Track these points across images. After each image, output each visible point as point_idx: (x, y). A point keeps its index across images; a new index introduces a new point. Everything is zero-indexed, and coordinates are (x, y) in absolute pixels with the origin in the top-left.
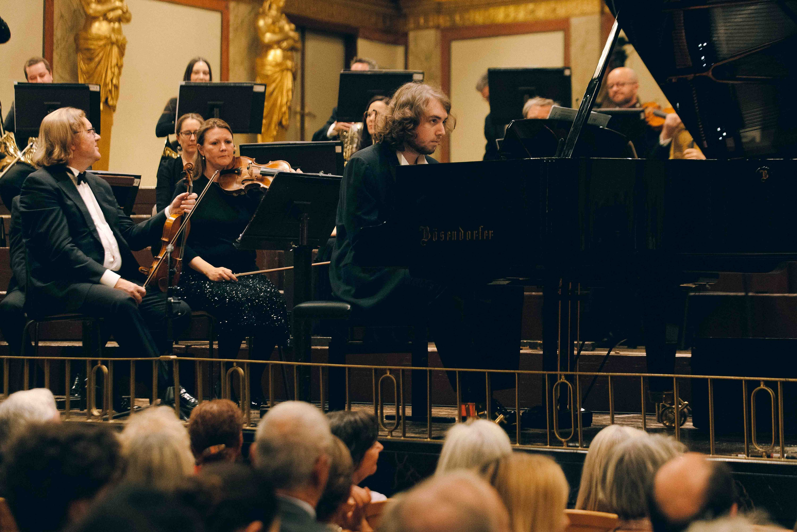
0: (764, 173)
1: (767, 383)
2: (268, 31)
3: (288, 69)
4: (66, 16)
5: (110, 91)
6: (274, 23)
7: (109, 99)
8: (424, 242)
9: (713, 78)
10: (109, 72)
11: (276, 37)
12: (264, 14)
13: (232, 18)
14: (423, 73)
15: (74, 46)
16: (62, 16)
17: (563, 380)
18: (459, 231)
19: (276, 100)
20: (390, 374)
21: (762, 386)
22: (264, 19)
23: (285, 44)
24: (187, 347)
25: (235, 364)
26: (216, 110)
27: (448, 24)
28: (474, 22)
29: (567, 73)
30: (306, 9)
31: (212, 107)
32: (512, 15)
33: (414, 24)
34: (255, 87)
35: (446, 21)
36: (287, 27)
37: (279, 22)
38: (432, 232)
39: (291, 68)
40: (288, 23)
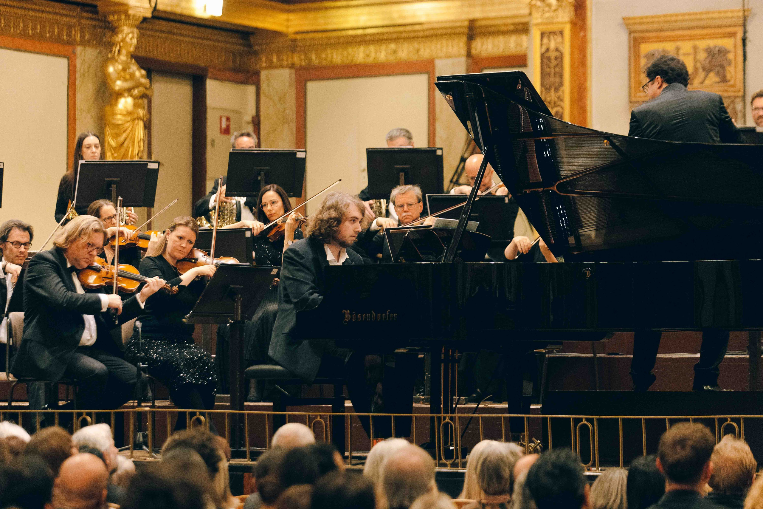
0: (588, 272)
1: (587, 419)
2: (118, 79)
3: (139, 118)
6: (124, 69)
8: (346, 322)
9: (557, 192)
11: (127, 85)
12: (113, 60)
13: (78, 63)
14: (305, 152)
17: (447, 420)
18: (371, 314)
19: (127, 151)
20: (320, 418)
21: (584, 422)
22: (114, 65)
23: (136, 92)
25: (198, 413)
26: (114, 186)
27: (303, 63)
28: (331, 62)
29: (439, 152)
30: (153, 51)
31: (109, 184)
32: (373, 55)
33: (266, 62)
34: (149, 164)
35: (301, 60)
36: (137, 74)
37: (129, 68)
38: (351, 314)
39: (143, 117)
40: (138, 69)
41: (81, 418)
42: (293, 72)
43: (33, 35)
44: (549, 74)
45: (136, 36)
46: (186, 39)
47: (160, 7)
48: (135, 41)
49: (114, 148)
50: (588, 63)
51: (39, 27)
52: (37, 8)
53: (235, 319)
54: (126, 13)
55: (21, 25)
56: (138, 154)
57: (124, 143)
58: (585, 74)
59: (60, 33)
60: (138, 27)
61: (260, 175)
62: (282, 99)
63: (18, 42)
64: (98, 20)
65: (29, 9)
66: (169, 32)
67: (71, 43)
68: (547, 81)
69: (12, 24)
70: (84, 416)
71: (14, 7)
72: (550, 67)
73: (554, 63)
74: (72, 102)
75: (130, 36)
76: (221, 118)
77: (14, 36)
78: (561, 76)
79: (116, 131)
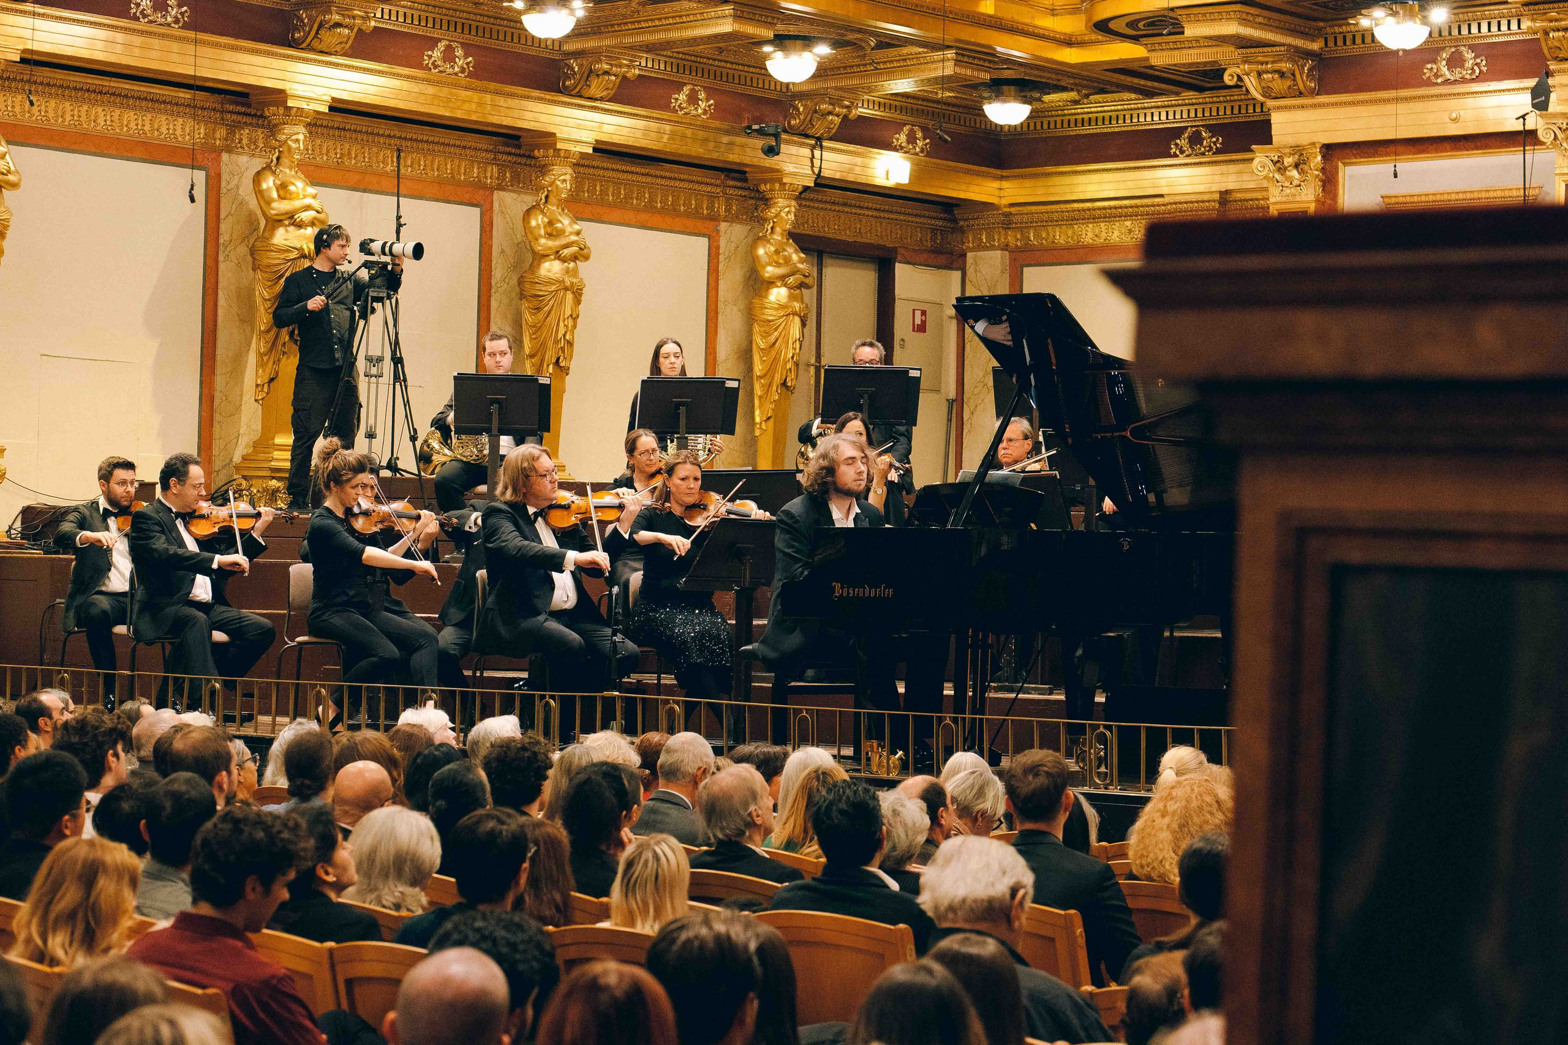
0: (1125, 544)
1: (1105, 727)
2: (770, 264)
3: (795, 314)
4: (508, 251)
5: (563, 349)
6: (777, 252)
7: (561, 358)
8: (836, 597)
9: (1131, 438)
10: (561, 324)
11: (780, 272)
12: (765, 239)
13: (722, 243)
14: (920, 369)
15: (517, 289)
16: (503, 252)
18: (864, 589)
19: (779, 353)
21: (1102, 729)
22: (764, 246)
24: (639, 681)
26: (682, 409)
27: (1019, 244)
28: (1053, 242)
31: (678, 406)
32: (1103, 235)
33: (973, 242)
34: (727, 382)
35: (1016, 240)
36: (795, 257)
37: (785, 250)
38: (842, 588)
40: (796, 252)
42: (1007, 254)
43: (662, 208)
45: (793, 210)
46: (867, 212)
47: (825, 173)
48: (792, 217)
49: (764, 350)
51: (670, 199)
52: (667, 174)
53: (743, 585)
54: (780, 181)
55: (647, 196)
56: (792, 358)
57: (774, 343)
59: (699, 207)
60: (798, 198)
61: (863, 398)
63: (643, 217)
64: (748, 189)
65: (656, 176)
66: (845, 204)
67: (714, 218)
69: (635, 195)
71: (637, 173)
74: (713, 293)
75: (787, 210)
77: (637, 210)
79: (767, 329)
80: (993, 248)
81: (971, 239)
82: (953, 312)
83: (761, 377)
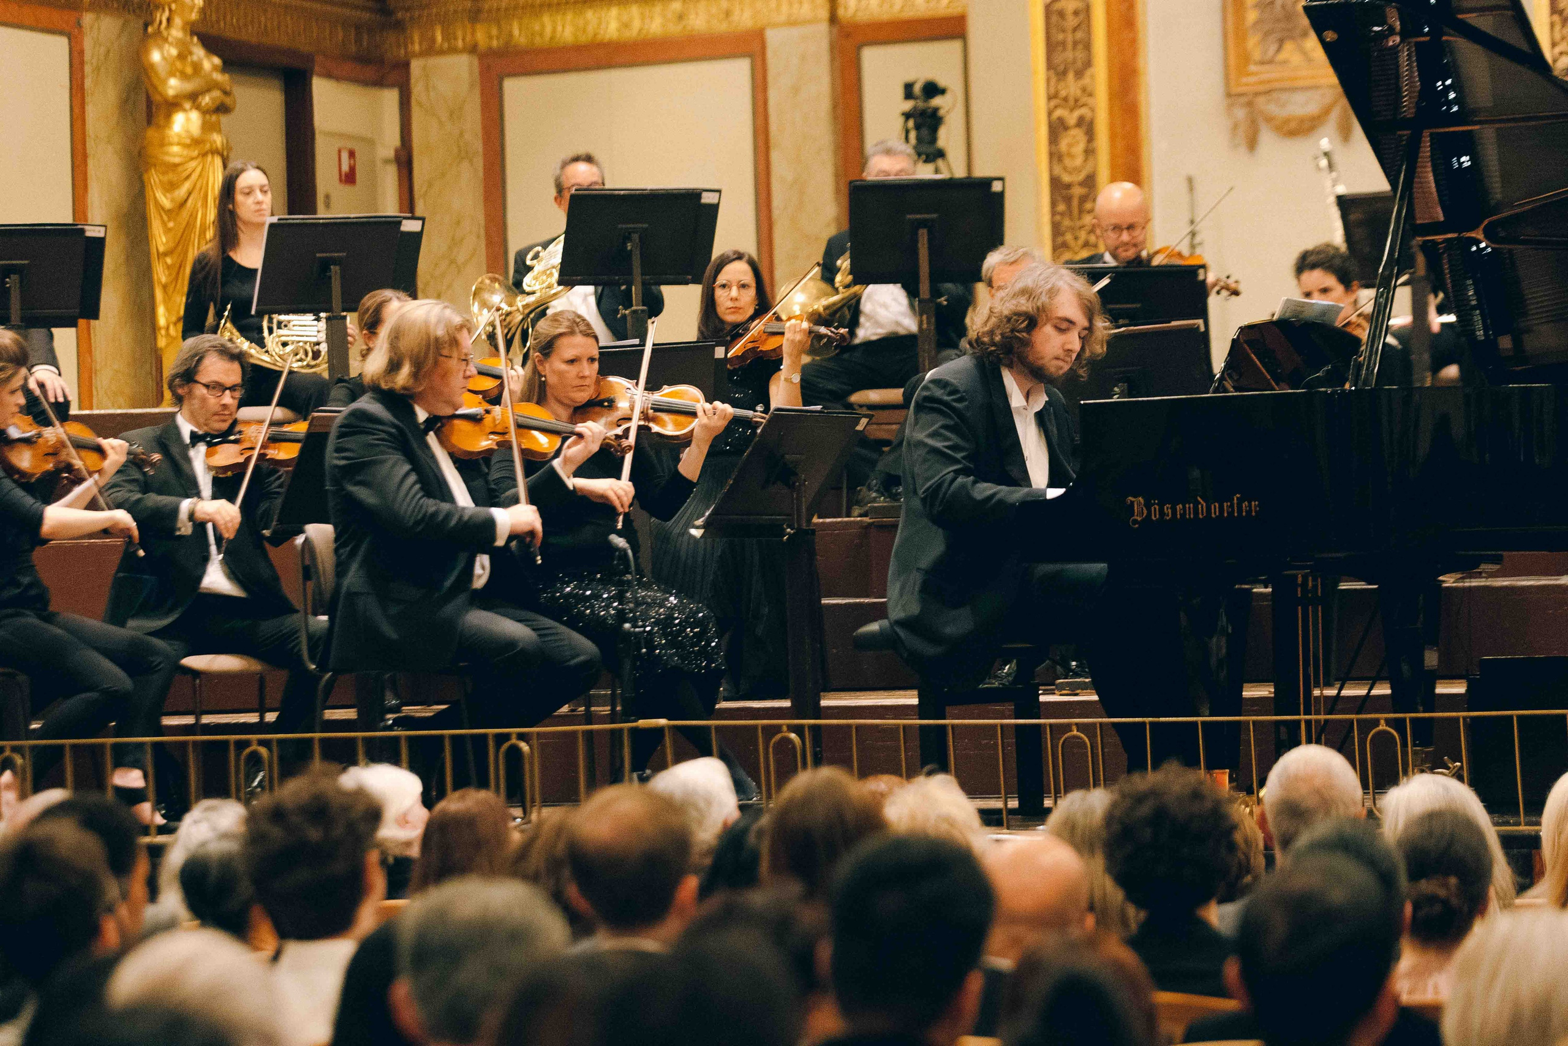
2: (172, 74)
3: (214, 152)
6: (182, 56)
11: (189, 87)
12: (160, 37)
13: (88, 44)
19: (193, 216)
20: (1078, 731)
22: (161, 48)
23: (206, 100)
25: (785, 728)
26: (335, 269)
27: (495, 43)
28: (551, 39)
29: (997, 187)
30: (218, 22)
31: (324, 264)
32: (636, 24)
33: (420, 44)
34: (404, 222)
35: (490, 37)
36: (206, 64)
37: (190, 53)
38: (1148, 506)
39: (223, 149)
40: (207, 57)
41: (506, 746)
42: (476, 62)
44: (1063, 44)
48: (199, 1)
49: (169, 211)
50: (1140, 20)
53: (796, 526)
57: (186, 201)
58: (1133, 42)
61: (629, 240)
62: (455, 114)
67: (75, 7)
68: (1059, 58)
70: (514, 741)
72: (1064, 31)
73: (1071, 21)
74: (78, 123)
76: (340, 151)
78: (1088, 46)
79: (171, 177)
80: (452, 50)
81: (416, 38)
82: (391, 154)
83: (166, 254)
